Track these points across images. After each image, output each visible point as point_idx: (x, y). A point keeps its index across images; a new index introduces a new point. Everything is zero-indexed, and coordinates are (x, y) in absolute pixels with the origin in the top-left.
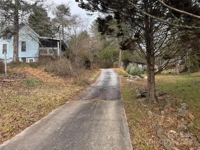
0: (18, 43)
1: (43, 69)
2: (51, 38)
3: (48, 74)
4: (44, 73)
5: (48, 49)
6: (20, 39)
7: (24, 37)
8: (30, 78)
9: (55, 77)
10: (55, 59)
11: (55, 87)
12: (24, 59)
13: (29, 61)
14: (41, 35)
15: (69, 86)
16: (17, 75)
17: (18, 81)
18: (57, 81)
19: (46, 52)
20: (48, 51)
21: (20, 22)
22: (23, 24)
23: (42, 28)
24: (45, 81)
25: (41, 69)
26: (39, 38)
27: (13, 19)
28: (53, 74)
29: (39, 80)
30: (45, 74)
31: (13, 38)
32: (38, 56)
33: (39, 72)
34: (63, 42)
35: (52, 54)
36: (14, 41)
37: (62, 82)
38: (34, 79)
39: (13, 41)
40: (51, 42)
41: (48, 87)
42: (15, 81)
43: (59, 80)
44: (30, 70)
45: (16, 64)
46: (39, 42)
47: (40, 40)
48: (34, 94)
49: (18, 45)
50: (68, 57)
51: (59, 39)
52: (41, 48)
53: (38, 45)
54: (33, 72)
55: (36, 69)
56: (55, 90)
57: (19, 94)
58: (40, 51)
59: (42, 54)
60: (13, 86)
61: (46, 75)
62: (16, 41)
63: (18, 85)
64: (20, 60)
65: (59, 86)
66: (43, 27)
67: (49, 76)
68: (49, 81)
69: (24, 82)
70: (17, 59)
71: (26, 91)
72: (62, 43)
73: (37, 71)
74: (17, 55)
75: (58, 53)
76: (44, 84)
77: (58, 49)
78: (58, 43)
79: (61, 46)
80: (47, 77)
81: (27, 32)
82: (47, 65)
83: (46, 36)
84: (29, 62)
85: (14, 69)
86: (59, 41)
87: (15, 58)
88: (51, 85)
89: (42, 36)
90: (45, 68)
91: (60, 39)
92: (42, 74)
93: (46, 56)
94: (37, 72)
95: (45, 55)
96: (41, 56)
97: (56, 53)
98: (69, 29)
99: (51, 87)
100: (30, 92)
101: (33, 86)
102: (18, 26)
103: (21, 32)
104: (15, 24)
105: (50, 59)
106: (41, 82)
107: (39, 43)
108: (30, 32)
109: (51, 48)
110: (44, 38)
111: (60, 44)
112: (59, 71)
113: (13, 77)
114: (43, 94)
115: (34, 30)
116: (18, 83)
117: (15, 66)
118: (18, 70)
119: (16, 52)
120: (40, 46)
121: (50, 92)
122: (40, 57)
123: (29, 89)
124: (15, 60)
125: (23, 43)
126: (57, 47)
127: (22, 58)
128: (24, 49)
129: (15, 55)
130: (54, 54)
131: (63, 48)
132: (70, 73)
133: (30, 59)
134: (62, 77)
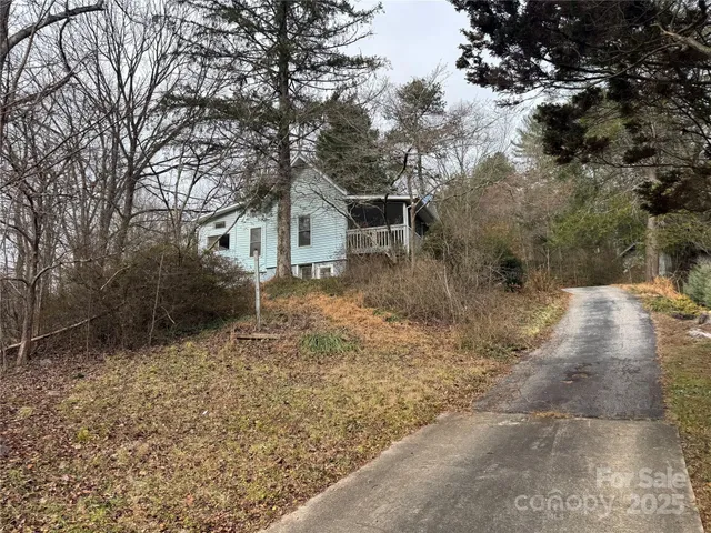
0: (289, 223)
1: (361, 296)
2: (383, 197)
3: (374, 314)
4: (363, 309)
5: (375, 232)
6: (295, 210)
7: (305, 204)
8: (321, 327)
9: (397, 324)
10: (395, 261)
11: (397, 357)
12: (306, 268)
13: (318, 272)
14: (351, 190)
15: (446, 354)
16: (286, 320)
17: (291, 339)
18: (404, 336)
19: (367, 242)
20: (374, 238)
21: (293, 159)
22: (301, 165)
23: (354, 169)
24: (368, 338)
25: (356, 296)
26: (347, 201)
27: (274, 155)
28: (390, 314)
29: (349, 336)
30: (367, 313)
31: (275, 209)
32: (344, 257)
33: (348, 307)
34: (421, 204)
35: (387, 248)
36: (279, 217)
37: (422, 340)
38: (334, 330)
39: (275, 217)
40: (382, 210)
41: (376, 357)
42: (282, 339)
43: (410, 334)
44: (321, 301)
45: (284, 284)
46: (345, 211)
47: (349, 207)
48: (336, 381)
49: (289, 229)
50: (438, 254)
51: (408, 197)
52: (352, 232)
53: (343, 222)
54: (331, 310)
55: (341, 299)
56: (397, 369)
57: (293, 378)
58: (351, 241)
59: (356, 251)
60: (276, 352)
61: (371, 317)
62: (284, 216)
63: (291, 351)
64: (296, 272)
65: (410, 353)
66: (358, 164)
67: (378, 319)
68: (378, 337)
69: (307, 342)
70: (288, 268)
71: (313, 369)
72: (416, 209)
73: (342, 305)
74: (289, 259)
75: (406, 242)
76: (363, 348)
77: (405, 229)
78: (405, 209)
79: (413, 219)
80: (373, 325)
81: (314, 187)
82: (372, 285)
83: (368, 193)
84: (319, 277)
85: (281, 300)
86: (407, 202)
87: (281, 266)
88: (384, 350)
89: (355, 193)
90: (366, 294)
91: (411, 195)
92: (358, 315)
93: (368, 255)
94: (343, 309)
95: (366, 251)
96: (354, 256)
97: (400, 242)
98: (440, 157)
99: (385, 358)
100: (322, 372)
101: (332, 353)
102: (288, 173)
103: (299, 187)
104: (281, 166)
105: (379, 265)
106: (356, 340)
107: (347, 217)
108: (320, 187)
109: (383, 229)
110: (361, 197)
111: (412, 211)
112: (410, 301)
113: (278, 327)
114: (362, 381)
115: (333, 176)
116: (290, 344)
117: (282, 293)
118: (290, 303)
119: (284, 250)
120: (351, 225)
121: (383, 377)
122: (352, 260)
123: (319, 363)
124: (282, 275)
125: (302, 219)
126: (402, 222)
127: (301, 266)
128: (305, 240)
129: (283, 258)
130: (393, 244)
131: (422, 222)
132: (447, 310)
133: (322, 266)
134: (421, 322)
